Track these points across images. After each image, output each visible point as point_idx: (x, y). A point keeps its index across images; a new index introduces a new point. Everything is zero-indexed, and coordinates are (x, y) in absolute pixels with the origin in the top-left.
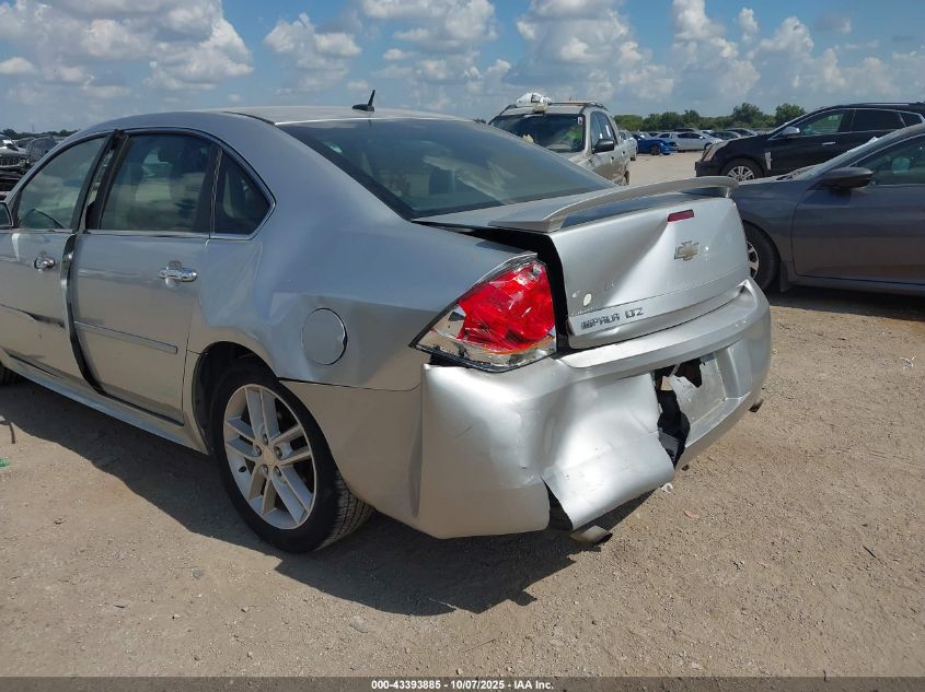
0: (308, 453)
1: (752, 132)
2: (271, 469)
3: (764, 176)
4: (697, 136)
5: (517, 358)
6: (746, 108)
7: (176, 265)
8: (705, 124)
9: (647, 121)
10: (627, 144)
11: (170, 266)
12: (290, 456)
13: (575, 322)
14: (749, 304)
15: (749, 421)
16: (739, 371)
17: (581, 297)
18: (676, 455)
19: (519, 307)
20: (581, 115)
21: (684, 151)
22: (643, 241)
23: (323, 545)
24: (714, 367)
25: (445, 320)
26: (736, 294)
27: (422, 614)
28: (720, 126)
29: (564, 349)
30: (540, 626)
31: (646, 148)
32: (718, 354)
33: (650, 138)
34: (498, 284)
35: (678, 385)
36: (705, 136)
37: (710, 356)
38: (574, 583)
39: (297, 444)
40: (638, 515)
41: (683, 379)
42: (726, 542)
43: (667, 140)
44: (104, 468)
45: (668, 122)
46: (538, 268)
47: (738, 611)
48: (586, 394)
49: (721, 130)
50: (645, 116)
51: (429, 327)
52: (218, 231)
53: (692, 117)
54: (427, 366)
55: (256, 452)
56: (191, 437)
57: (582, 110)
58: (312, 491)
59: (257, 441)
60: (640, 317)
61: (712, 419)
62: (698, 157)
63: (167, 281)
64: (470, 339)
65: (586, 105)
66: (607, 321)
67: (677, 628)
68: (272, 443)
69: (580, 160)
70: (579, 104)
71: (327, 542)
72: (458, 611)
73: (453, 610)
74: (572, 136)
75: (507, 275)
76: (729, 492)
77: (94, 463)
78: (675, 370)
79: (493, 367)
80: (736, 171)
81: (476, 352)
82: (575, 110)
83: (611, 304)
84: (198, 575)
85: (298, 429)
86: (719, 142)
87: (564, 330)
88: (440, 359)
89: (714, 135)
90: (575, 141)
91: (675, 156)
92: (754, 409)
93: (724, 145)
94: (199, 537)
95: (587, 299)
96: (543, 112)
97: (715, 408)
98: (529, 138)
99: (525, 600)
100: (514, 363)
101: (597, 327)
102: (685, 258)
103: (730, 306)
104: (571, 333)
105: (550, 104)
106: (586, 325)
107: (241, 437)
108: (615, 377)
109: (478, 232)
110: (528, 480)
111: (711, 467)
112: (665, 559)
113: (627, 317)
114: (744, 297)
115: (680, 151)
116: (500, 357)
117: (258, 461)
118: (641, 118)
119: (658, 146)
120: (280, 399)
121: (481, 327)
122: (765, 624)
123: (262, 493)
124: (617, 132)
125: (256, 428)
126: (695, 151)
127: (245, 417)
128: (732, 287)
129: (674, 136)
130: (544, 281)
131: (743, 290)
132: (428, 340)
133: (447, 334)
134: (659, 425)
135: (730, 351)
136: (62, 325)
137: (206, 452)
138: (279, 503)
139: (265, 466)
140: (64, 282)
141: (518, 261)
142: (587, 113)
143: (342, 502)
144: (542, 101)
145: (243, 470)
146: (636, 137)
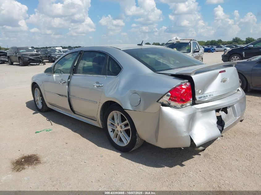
0: (129, 127)
1: (238, 45)
2: (119, 131)
3: (242, 60)
4: (222, 47)
5: (183, 105)
6: (236, 38)
7: (98, 83)
8: (225, 44)
9: (206, 43)
10: (202, 50)
11: (96, 83)
12: (124, 128)
13: (197, 97)
14: (240, 94)
15: (239, 125)
16: (237, 111)
17: (199, 91)
18: (221, 131)
19: (184, 93)
20: (190, 43)
21: (218, 51)
22: (214, 77)
23: (132, 150)
24: (231, 109)
25: (165, 96)
26: (236, 91)
27: (157, 167)
28: (229, 44)
29: (194, 103)
30: (186, 171)
31: (206, 51)
32: (232, 106)
33: (208, 48)
34: (179, 87)
35: (222, 113)
36: (224, 47)
37: (230, 107)
38: (194, 162)
39: (126, 125)
40: (210, 147)
41: (223, 112)
42: (234, 155)
43: (213, 48)
44: (75, 132)
45: (213, 43)
46: (188, 84)
47: (237, 171)
48: (199, 115)
49: (229, 45)
50: (206, 41)
51: (162, 97)
52: (108, 75)
53: (220, 41)
54: (161, 107)
55: (115, 127)
56: (99, 124)
57: (190, 41)
58: (129, 137)
59: (116, 124)
60: (213, 96)
61: (230, 122)
62: (222, 53)
63: (95, 86)
64: (172, 100)
65: (191, 40)
66: (205, 97)
67: (222, 174)
68: (120, 125)
69: (190, 55)
70: (189, 40)
71: (133, 149)
72: (166, 167)
73: (164, 167)
74: (187, 48)
75: (181, 85)
76: (234, 143)
77: (72, 130)
78: (221, 110)
79: (177, 107)
80: (234, 57)
81: (173, 103)
82: (188, 41)
83: (205, 93)
84: (102, 157)
85: (127, 122)
86: (229, 49)
87: (194, 99)
88: (164, 105)
89: (227, 47)
90: (188, 49)
91: (215, 53)
92: (241, 121)
93: (230, 50)
94: (100, 148)
95: (200, 92)
96: (179, 42)
97: (231, 120)
98: (175, 49)
99: (182, 165)
100: (182, 106)
101: (202, 98)
102: (223, 82)
103: (235, 94)
104: (196, 100)
105: (181, 40)
106: (200, 98)
107: (112, 124)
108: (206, 111)
109: (172, 75)
110: (186, 134)
111: (229, 136)
112: (218, 157)
113: (210, 96)
114: (239, 92)
115: (216, 51)
116: (179, 105)
117: (116, 130)
118: (205, 42)
119: (210, 50)
120: (122, 114)
121: (174, 98)
122: (245, 174)
123: (116, 137)
124: (199, 47)
125: (116, 122)
126: (221, 51)
127: (113, 119)
128: (235, 90)
129: (215, 47)
130: (189, 87)
131: (238, 90)
132: (161, 101)
133: (166, 99)
134: (217, 123)
135: (235, 105)
136: (66, 97)
137: (102, 127)
138: (121, 140)
139: (118, 130)
140: (67, 86)
141: (183, 82)
142: (192, 42)
143: (137, 139)
144: (179, 39)
145: (111, 132)
146: (204, 47)
